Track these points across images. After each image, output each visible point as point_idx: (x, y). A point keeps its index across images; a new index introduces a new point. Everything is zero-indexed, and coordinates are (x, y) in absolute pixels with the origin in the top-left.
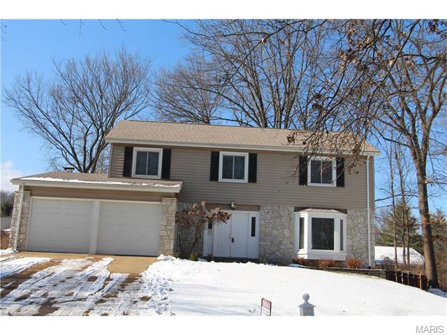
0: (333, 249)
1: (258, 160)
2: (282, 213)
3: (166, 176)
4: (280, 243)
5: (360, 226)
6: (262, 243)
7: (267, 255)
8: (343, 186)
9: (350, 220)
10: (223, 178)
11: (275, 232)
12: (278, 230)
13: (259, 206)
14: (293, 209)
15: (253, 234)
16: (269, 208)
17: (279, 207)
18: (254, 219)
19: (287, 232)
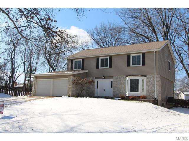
0: (138, 92)
1: (112, 59)
2: (121, 79)
3: (83, 69)
4: (120, 90)
5: (152, 81)
6: (114, 91)
7: (115, 95)
8: (145, 65)
9: (148, 79)
10: (101, 67)
11: (119, 86)
12: (119, 85)
13: (113, 76)
14: (125, 76)
15: (112, 88)
16: (116, 77)
17: (120, 76)
18: (112, 82)
19: (123, 86)
